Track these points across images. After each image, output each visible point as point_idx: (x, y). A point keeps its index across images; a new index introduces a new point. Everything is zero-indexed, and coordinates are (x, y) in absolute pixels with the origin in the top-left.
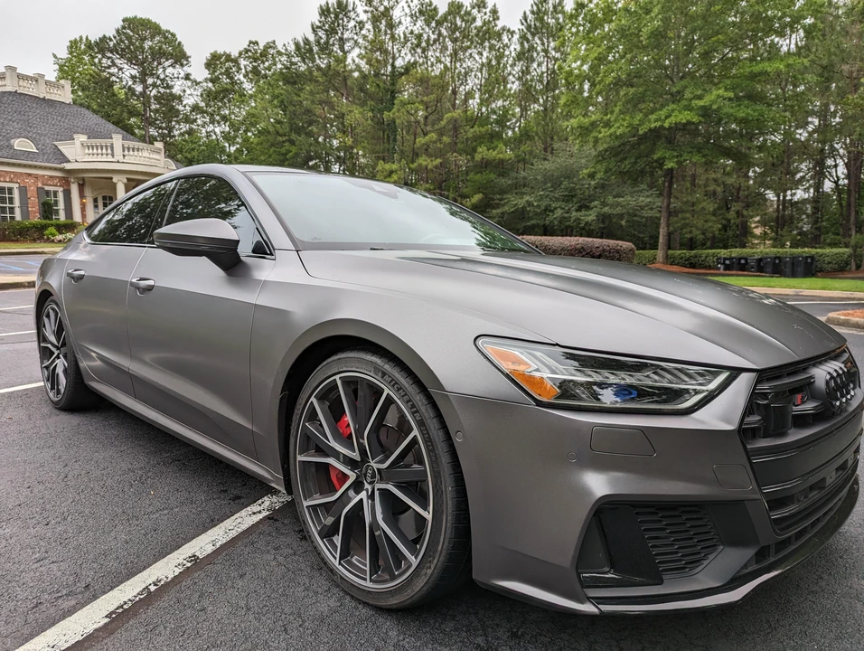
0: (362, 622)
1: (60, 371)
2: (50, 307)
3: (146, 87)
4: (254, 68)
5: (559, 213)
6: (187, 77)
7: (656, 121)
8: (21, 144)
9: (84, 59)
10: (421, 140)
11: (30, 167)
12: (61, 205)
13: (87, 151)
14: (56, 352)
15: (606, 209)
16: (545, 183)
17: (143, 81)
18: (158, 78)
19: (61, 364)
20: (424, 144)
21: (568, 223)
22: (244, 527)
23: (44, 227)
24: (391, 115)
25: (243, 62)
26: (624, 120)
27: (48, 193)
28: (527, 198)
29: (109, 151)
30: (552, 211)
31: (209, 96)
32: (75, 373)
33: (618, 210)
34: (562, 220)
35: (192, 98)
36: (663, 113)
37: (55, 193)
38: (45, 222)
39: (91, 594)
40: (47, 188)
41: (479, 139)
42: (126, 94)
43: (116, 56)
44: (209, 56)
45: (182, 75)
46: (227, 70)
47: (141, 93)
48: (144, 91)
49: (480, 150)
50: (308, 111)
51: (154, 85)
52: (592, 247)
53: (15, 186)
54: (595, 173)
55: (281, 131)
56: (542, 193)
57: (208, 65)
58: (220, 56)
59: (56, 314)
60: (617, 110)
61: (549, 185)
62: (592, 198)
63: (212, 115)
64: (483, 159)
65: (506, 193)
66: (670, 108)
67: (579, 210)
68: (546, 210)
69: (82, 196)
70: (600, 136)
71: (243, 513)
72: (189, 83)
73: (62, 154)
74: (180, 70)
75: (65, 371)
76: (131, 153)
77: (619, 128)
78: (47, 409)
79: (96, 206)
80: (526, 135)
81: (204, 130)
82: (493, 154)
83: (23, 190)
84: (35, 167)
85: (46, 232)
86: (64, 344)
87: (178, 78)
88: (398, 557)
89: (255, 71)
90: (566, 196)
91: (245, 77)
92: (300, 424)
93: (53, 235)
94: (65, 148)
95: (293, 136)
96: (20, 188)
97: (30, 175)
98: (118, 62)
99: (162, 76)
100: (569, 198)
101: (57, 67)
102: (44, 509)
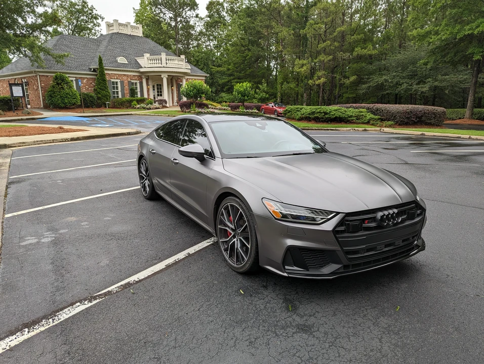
0: (232, 275)
1: (147, 185)
2: (143, 161)
3: (177, 23)
4: (231, 7)
5: (405, 86)
6: (197, 16)
7: (469, 30)
8: (121, 60)
9: (147, 9)
10: (322, 45)
11: (125, 71)
12: (139, 90)
13: (150, 62)
14: (145, 178)
15: (436, 83)
16: (397, 67)
17: (176, 20)
18: (183, 17)
19: (147, 182)
20: (323, 48)
21: (410, 92)
22: (204, 246)
23: (132, 101)
24: (305, 32)
25: (225, 5)
26: (448, 30)
27: (132, 83)
28: (384, 77)
29: (160, 62)
30: (401, 85)
31: (208, 26)
32: (152, 186)
33: (444, 84)
34: (407, 90)
35: (199, 27)
36: (474, 25)
37: (136, 83)
38: (131, 98)
39: (161, 260)
40: (132, 81)
41: (357, 43)
42: (167, 27)
43: (162, 7)
44: (208, 3)
45: (194, 15)
46: (217, 10)
47: (174, 26)
48: (176, 25)
49: (356, 49)
50: (259, 32)
51: (181, 21)
52: (417, 111)
53: (119, 81)
54: (428, 62)
55: (244, 44)
56: (394, 74)
57: (208, 8)
58: (214, 3)
59: (146, 164)
60: (443, 23)
61: (400, 69)
62: (426, 77)
63: (209, 37)
64: (358, 54)
65: (371, 74)
66: (479, 21)
67: (418, 84)
68: (397, 84)
69: (148, 85)
70: (431, 40)
71: (205, 242)
72: (198, 19)
73: (139, 64)
74: (193, 12)
75: (148, 185)
76: (170, 61)
77: (444, 35)
78: (142, 199)
79: (154, 90)
80: (387, 38)
81: (205, 44)
82: (365, 51)
83: (122, 83)
84: (127, 71)
85: (132, 104)
86: (148, 176)
87: (192, 17)
88: (243, 259)
89: (232, 10)
90: (411, 75)
91: (226, 13)
92: (219, 216)
93: (136, 105)
94: (140, 61)
95: (250, 47)
96: (121, 82)
97: (125, 75)
98: (163, 10)
99: (185, 16)
100: (412, 76)
101: (135, 14)
102: (146, 235)
